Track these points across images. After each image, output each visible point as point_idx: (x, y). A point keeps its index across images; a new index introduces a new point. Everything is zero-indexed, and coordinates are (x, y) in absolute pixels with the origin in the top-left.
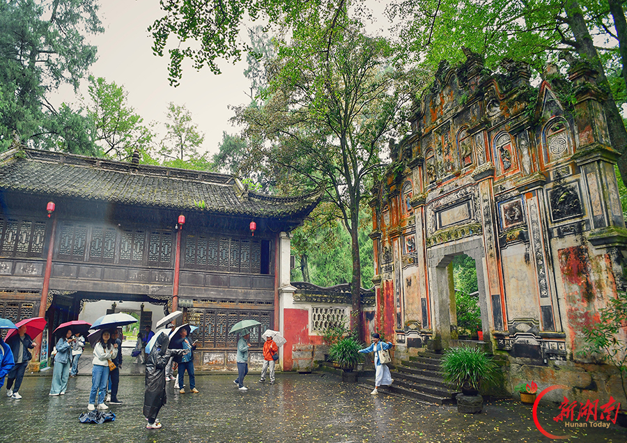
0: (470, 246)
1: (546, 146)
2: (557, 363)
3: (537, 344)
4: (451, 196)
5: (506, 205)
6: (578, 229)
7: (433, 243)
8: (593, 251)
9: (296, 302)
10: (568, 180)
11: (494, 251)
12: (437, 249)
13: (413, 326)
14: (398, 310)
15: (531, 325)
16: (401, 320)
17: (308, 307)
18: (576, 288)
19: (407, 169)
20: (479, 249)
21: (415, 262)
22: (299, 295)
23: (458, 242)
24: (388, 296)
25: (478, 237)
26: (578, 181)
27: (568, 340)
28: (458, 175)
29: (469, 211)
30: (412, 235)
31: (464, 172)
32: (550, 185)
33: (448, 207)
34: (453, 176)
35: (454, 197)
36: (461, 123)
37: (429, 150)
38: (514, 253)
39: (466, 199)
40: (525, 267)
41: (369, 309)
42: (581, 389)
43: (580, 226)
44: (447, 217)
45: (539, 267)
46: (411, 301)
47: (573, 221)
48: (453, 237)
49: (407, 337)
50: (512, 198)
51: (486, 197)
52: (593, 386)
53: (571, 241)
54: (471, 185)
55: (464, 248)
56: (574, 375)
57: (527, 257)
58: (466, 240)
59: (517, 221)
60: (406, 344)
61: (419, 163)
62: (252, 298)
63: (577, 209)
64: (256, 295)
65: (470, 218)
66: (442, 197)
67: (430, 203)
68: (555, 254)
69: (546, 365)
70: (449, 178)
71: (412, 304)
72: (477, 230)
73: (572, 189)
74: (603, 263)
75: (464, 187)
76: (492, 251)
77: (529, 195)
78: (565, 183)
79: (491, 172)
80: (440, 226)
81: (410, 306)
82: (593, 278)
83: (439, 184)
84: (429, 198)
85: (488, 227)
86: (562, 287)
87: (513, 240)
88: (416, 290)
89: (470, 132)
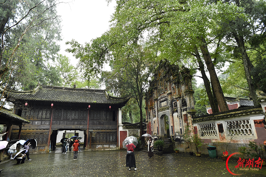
1: (181, 88)
2: (183, 142)
3: (180, 138)
5: (174, 102)
6: (186, 110)
7: (159, 111)
8: (189, 115)
9: (123, 129)
11: (171, 114)
12: (160, 113)
13: (155, 135)
14: (152, 130)
15: (178, 133)
16: (153, 133)
17: (127, 130)
18: (186, 124)
19: (153, 90)
21: (155, 116)
22: (124, 127)
24: (150, 126)
26: (186, 98)
27: (185, 137)
28: (164, 93)
29: (167, 103)
30: (155, 109)
31: (166, 92)
32: (181, 98)
33: (163, 101)
35: (164, 99)
36: (165, 79)
37: (158, 85)
38: (175, 115)
39: (166, 100)
40: (177, 119)
41: (145, 130)
42: (187, 148)
43: (186, 108)
44: (162, 104)
45: (180, 119)
46: (155, 127)
48: (163, 110)
49: (154, 138)
50: (175, 101)
51: (170, 100)
52: (189, 148)
53: (185, 113)
54: (167, 96)
55: (166, 113)
56: (186, 145)
57: (178, 116)
58: (166, 111)
59: (176, 107)
61: (156, 88)
62: (110, 128)
63: (186, 105)
64: (112, 127)
65: (167, 105)
66: (161, 99)
67: (159, 100)
68: (182, 116)
69: (181, 143)
70: (163, 93)
71: (155, 129)
72: (168, 109)
73: (185, 100)
74: (190, 118)
75: (166, 96)
77: (178, 100)
78: (184, 98)
79: (171, 93)
80: (161, 106)
82: (189, 122)
83: (161, 95)
84: (158, 98)
85: (170, 108)
86: (184, 124)
87: (175, 111)
88: (156, 124)
89: (167, 82)
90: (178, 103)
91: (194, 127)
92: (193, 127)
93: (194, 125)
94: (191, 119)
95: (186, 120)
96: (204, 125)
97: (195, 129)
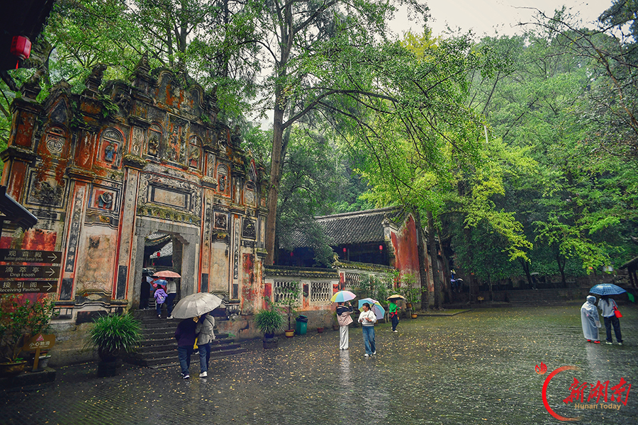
0: (187, 231)
1: (245, 193)
2: (234, 317)
3: (225, 307)
4: (174, 181)
5: (217, 213)
6: (252, 245)
7: (146, 212)
8: (257, 259)
10: (253, 218)
12: (151, 222)
13: (94, 297)
14: (67, 275)
15: (224, 295)
16: (71, 289)
18: (247, 275)
20: (194, 236)
21: (115, 223)
23: (175, 223)
25: (195, 227)
26: (256, 221)
27: (241, 303)
28: (185, 169)
29: (186, 203)
30: (111, 192)
31: (191, 170)
32: (245, 216)
33: (166, 187)
34: (179, 166)
35: (177, 184)
36: (195, 132)
38: (219, 247)
39: (187, 192)
40: (224, 259)
42: (242, 329)
43: (254, 243)
44: (161, 195)
45: (236, 260)
46: (93, 266)
47: (250, 240)
48: (172, 218)
49: (75, 312)
50: (222, 211)
51: (209, 201)
52: (247, 327)
53: (248, 250)
54: (195, 184)
55: (181, 231)
56: (241, 322)
57: (226, 252)
58: (184, 225)
59: (223, 227)
60: (73, 320)
63: (253, 236)
65: (186, 208)
66: (165, 177)
67: (147, 173)
68: (242, 255)
69: (228, 319)
70: (176, 165)
71: (95, 270)
72: (197, 222)
73: (253, 224)
74: (259, 265)
75: (189, 182)
76: (207, 242)
77: (235, 216)
79: (213, 186)
80: (152, 199)
81: (91, 273)
82: (255, 272)
83: (163, 163)
84: (149, 168)
85: (207, 223)
86: (242, 274)
87: (221, 239)
88: (107, 254)
89: (205, 148)
90: (237, 224)
91: (266, 285)
92: (263, 285)
93: (267, 281)
94: (261, 268)
95: (249, 266)
97: (268, 287)
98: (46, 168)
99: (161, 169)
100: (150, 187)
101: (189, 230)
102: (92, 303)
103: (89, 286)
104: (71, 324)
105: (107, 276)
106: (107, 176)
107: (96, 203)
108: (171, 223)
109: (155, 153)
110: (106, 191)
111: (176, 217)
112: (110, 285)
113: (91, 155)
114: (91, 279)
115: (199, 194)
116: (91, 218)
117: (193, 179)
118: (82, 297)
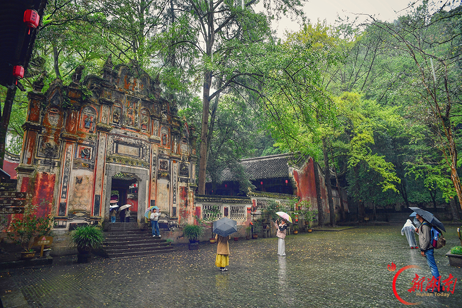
1: (181, 146)
2: (173, 229)
3: (167, 222)
4: (130, 139)
5: (161, 160)
6: (186, 181)
7: (112, 160)
8: (190, 190)
10: (186, 162)
12: (115, 166)
13: (79, 214)
14: (63, 201)
15: (166, 214)
16: (65, 209)
18: (183, 201)
19: (94, 100)
20: (145, 175)
21: (92, 168)
23: (132, 167)
25: (146, 169)
26: (189, 164)
27: (179, 220)
28: (138, 131)
29: (140, 153)
30: (89, 147)
31: (142, 132)
32: (180, 161)
33: (125, 144)
34: (134, 129)
35: (133, 141)
36: (145, 106)
37: (118, 102)
38: (163, 183)
39: (140, 146)
40: (166, 190)
44: (122, 148)
45: (174, 191)
46: (79, 195)
47: (185, 177)
48: (130, 163)
49: (68, 223)
50: (165, 158)
51: (155, 152)
52: (183, 236)
53: (184, 184)
54: (146, 141)
55: (136, 172)
56: (179, 232)
57: (168, 186)
58: (138, 168)
59: (165, 169)
60: (67, 229)
63: (187, 175)
65: (139, 157)
66: (124, 136)
67: (113, 134)
68: (179, 188)
69: (170, 230)
70: (132, 129)
71: (80, 198)
72: (146, 166)
73: (187, 166)
74: (192, 194)
75: (141, 140)
76: (154, 179)
77: (175, 162)
78: (185, 164)
79: (158, 142)
80: (117, 151)
81: (78, 199)
82: (188, 199)
83: (123, 128)
84: (114, 131)
85: (154, 167)
86: (179, 200)
87: (164, 177)
88: (87, 187)
89: (152, 116)
90: (175, 167)
91: (197, 208)
92: (195, 208)
93: (197, 205)
94: (193, 196)
95: (184, 194)
96: (208, 207)
97: (198, 209)
98: (48, 134)
99: (122, 132)
100: (115, 144)
101: (141, 171)
102: (78, 218)
103: (77, 208)
104: (66, 231)
105: (87, 201)
106: (86, 137)
107: (80, 155)
108: (129, 167)
109: (118, 121)
110: (86, 147)
111: (132, 163)
112: (89, 207)
113: (76, 125)
114: (78, 203)
115: (148, 147)
116: (77, 165)
117: (143, 137)
118: (72, 214)
